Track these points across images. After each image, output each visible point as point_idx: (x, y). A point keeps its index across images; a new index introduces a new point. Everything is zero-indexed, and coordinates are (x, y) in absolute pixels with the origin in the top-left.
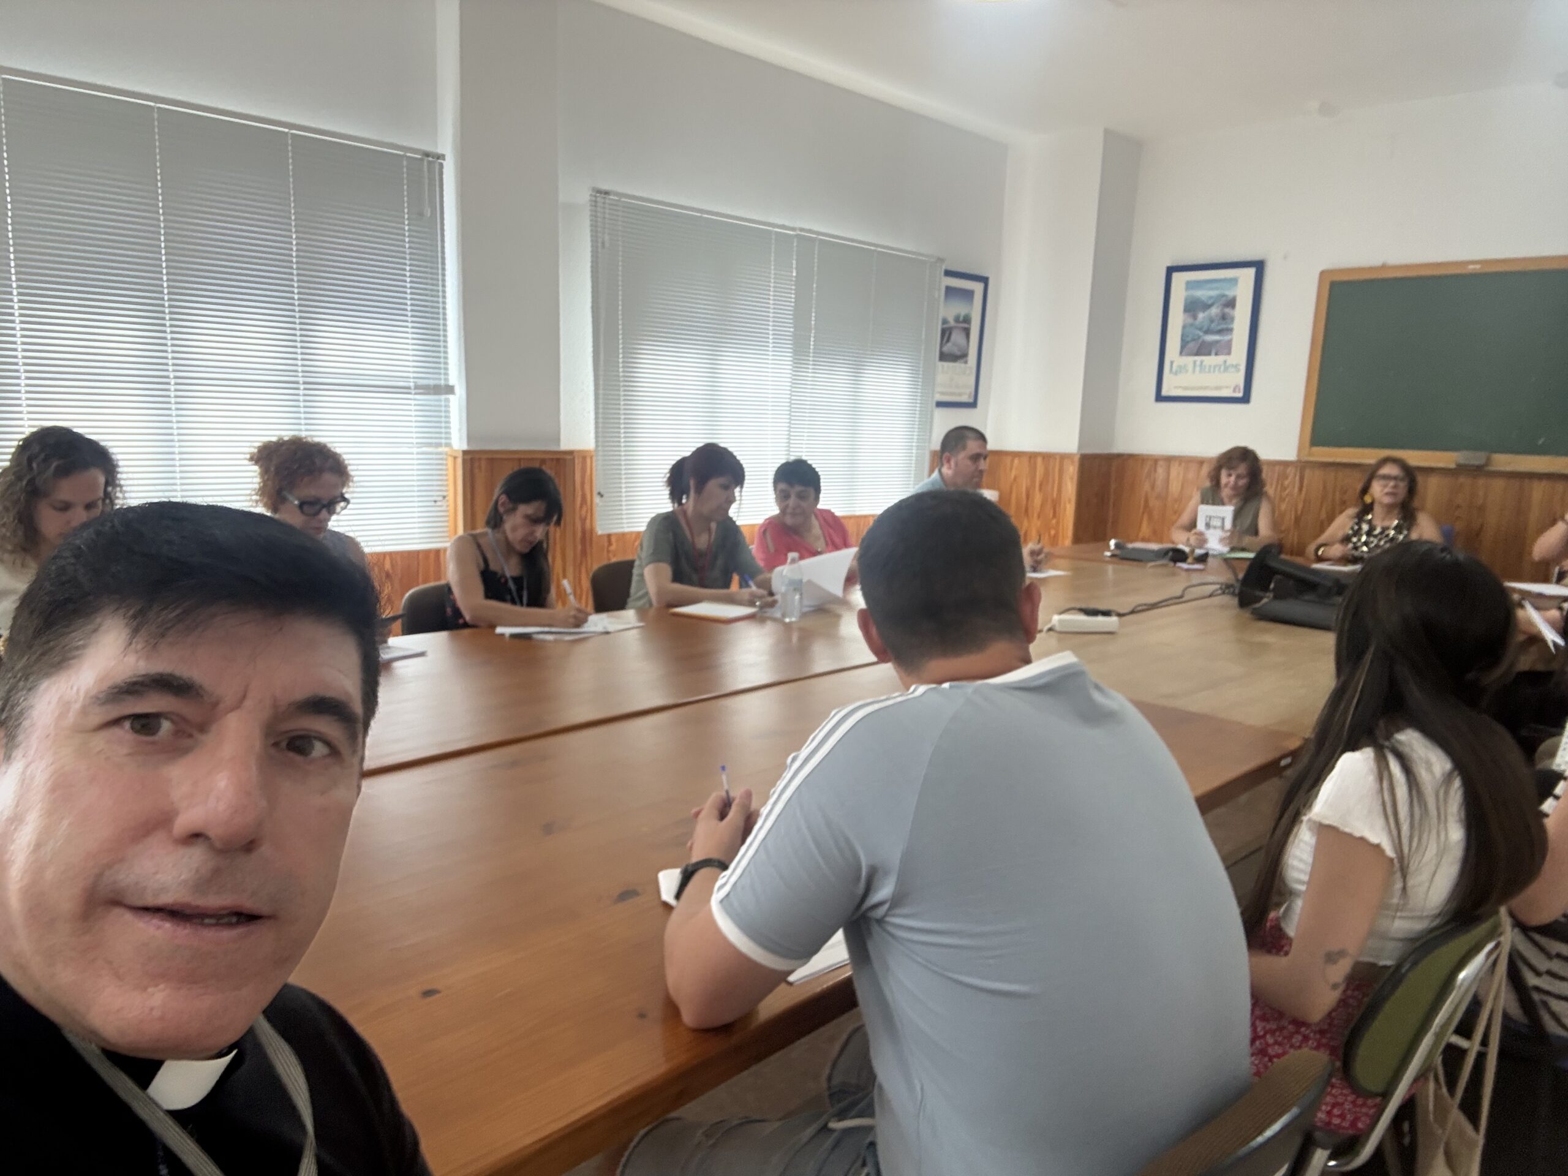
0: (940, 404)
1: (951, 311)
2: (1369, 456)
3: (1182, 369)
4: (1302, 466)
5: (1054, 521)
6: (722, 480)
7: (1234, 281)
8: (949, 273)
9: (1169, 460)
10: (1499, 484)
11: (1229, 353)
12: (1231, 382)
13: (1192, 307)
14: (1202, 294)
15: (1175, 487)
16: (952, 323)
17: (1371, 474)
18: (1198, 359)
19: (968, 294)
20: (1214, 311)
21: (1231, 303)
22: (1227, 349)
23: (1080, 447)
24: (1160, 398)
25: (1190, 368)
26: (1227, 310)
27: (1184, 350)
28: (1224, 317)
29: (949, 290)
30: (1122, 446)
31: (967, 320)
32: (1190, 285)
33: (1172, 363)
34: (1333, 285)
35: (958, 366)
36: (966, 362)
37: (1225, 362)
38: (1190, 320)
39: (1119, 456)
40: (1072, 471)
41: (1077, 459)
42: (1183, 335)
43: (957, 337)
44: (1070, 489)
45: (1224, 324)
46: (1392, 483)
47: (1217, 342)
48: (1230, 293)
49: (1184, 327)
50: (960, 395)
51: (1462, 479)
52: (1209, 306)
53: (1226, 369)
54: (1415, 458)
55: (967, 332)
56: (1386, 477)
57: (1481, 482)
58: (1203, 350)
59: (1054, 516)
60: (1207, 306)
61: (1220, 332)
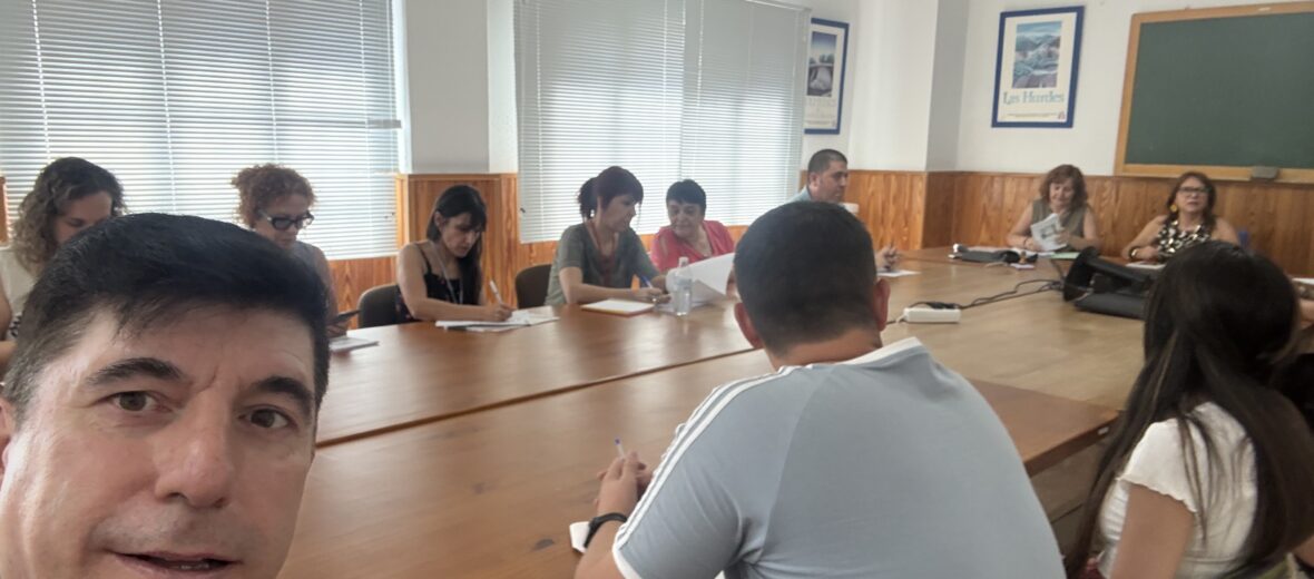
0: (808, 131)
1: (817, 52)
2: (1174, 171)
3: (1015, 99)
4: (1117, 180)
5: (906, 229)
6: (624, 197)
7: (1058, 24)
8: (815, 21)
9: (1004, 176)
10: (1286, 194)
11: (1054, 85)
12: (1057, 111)
13: (1022, 47)
14: (1031, 35)
15: (1009, 200)
16: (818, 63)
17: (1176, 186)
18: (1029, 90)
19: (832, 39)
20: (1042, 50)
21: (1056, 43)
22: (1052, 81)
23: (928, 166)
24: (996, 124)
25: (1021, 99)
26: (1053, 49)
27: (1016, 83)
28: (1050, 55)
29: (816, 36)
30: (963, 165)
31: (831, 60)
32: (1021, 28)
33: (1005, 94)
34: (1143, 26)
35: (824, 98)
36: (830, 96)
37: (1051, 93)
38: (1021, 58)
39: (962, 173)
40: (921, 187)
41: (925, 177)
42: (1015, 70)
43: (823, 75)
44: (919, 202)
45: (1050, 61)
46: (1194, 194)
47: (1044, 76)
48: (1055, 35)
49: (1016, 64)
50: (825, 123)
51: (1255, 191)
52: (1037, 46)
53: (1052, 98)
54: (1215, 172)
55: (831, 70)
56: (1187, 189)
57: (1272, 193)
58: (1033, 82)
59: (906, 225)
60: (1036, 46)
61: (1046, 67)
